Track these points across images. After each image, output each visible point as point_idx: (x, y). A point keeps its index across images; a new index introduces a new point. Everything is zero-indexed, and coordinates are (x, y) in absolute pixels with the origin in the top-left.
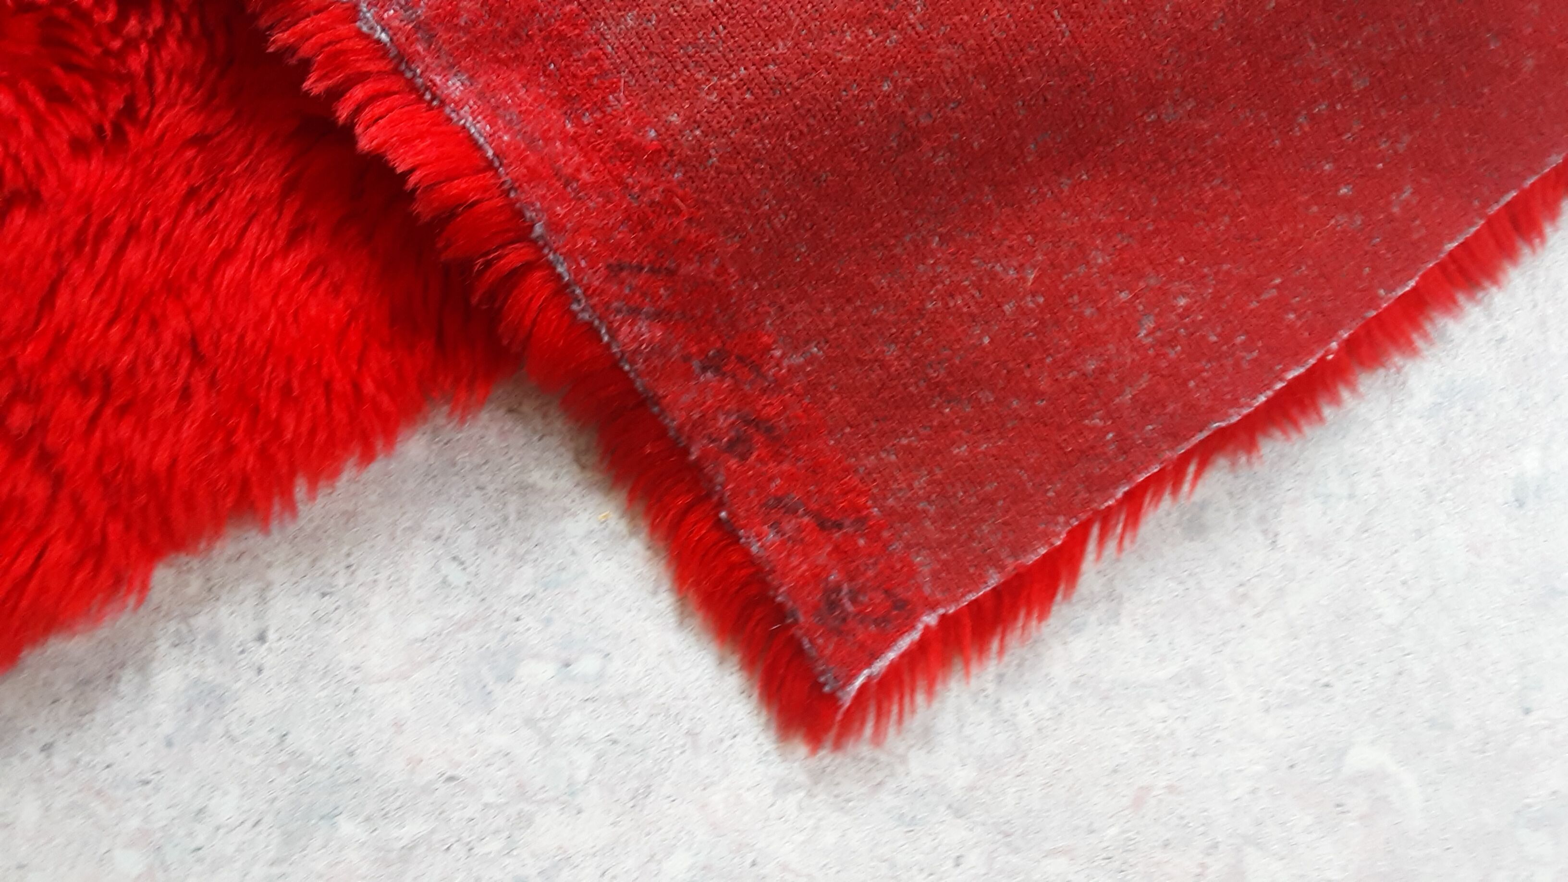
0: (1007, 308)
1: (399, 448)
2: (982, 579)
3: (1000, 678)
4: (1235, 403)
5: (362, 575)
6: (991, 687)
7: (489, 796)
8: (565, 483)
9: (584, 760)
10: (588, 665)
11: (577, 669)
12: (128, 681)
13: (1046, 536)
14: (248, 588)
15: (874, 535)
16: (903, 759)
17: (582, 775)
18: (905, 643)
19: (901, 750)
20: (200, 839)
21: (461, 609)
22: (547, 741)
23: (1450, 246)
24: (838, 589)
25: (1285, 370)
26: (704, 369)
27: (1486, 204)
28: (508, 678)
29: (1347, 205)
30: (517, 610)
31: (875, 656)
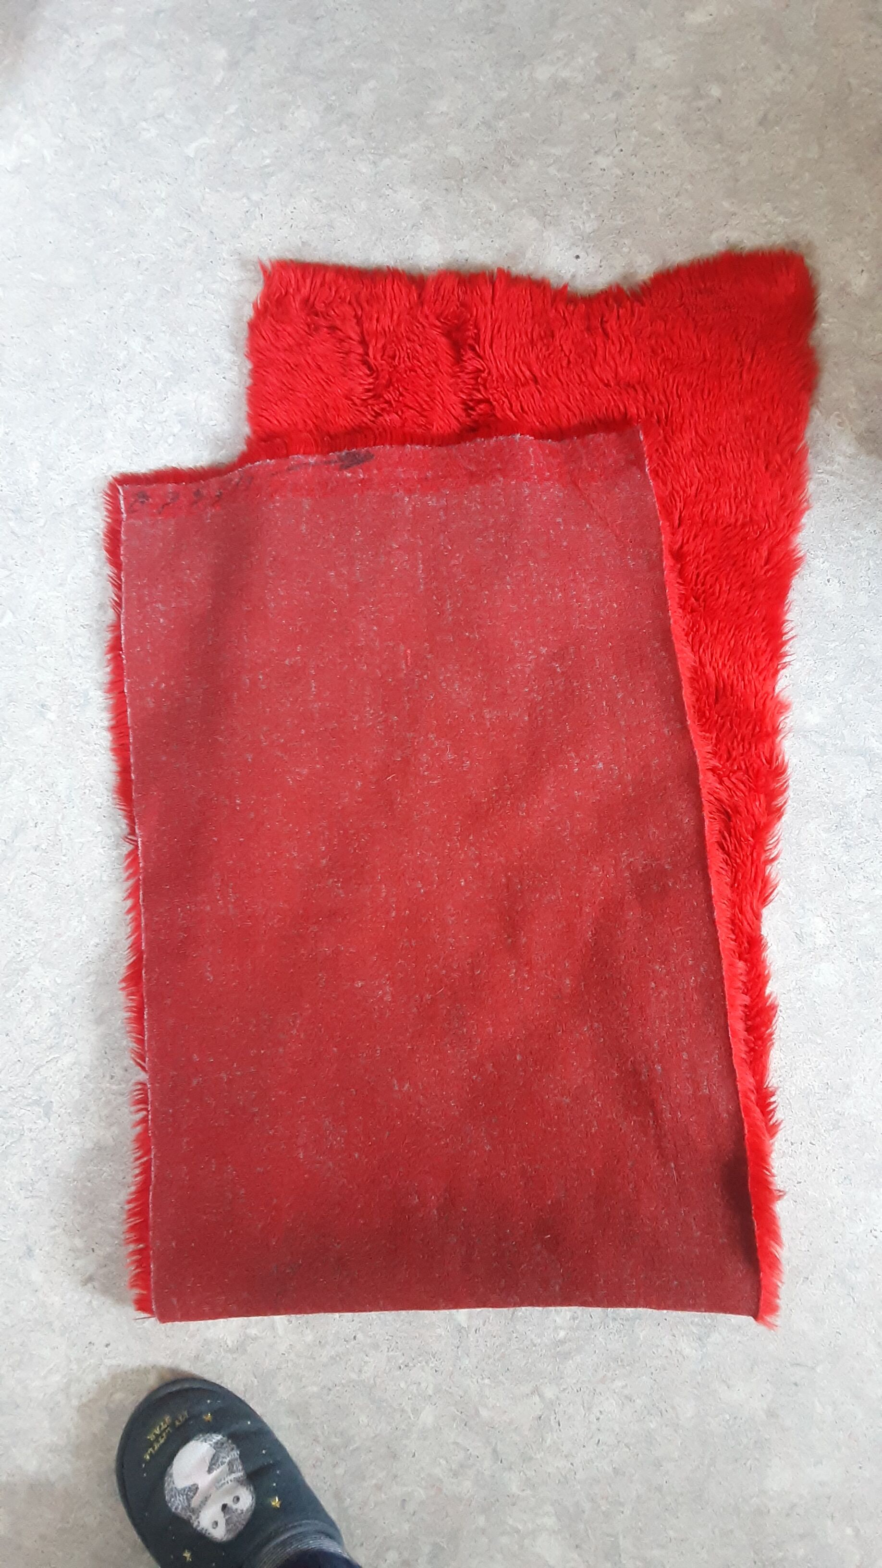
0: (188, 571)
1: (245, 413)
2: (126, 535)
3: (98, 534)
4: (126, 619)
5: (225, 404)
6: (97, 530)
7: (155, 404)
8: (218, 457)
9: (148, 428)
10: (171, 440)
11: (172, 437)
12: (233, 348)
13: (124, 555)
14: (237, 381)
15: (153, 515)
16: (96, 499)
17: (146, 426)
18: (122, 506)
19: (98, 500)
20: (188, 345)
21: (203, 421)
22: (159, 423)
23: (129, 710)
24: (147, 500)
25: (125, 637)
26: (220, 493)
27: (134, 730)
28: (180, 422)
29: (158, 684)
30: (194, 432)
31: (125, 499)
